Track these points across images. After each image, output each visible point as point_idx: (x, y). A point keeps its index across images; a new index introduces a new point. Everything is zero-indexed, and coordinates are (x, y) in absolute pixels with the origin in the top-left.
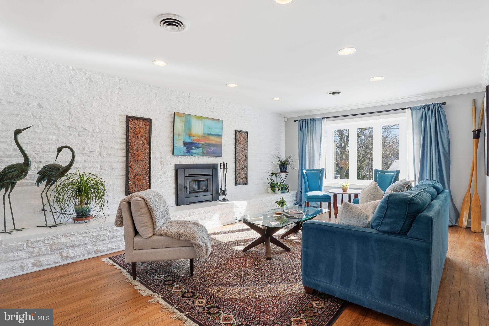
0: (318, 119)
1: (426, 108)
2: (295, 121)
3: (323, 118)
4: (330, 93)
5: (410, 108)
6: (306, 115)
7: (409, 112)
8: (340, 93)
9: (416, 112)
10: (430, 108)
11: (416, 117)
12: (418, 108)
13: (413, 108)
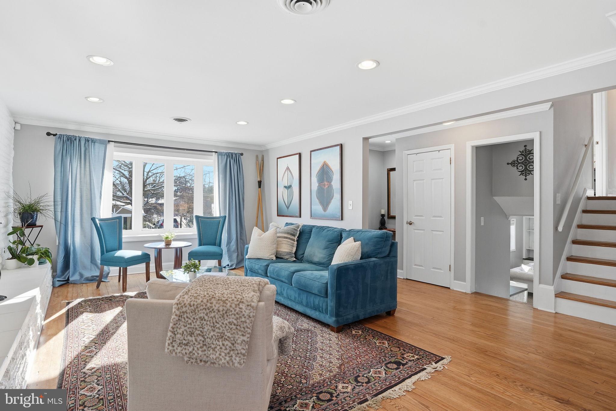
0: (100, 140)
1: (230, 156)
2: (48, 134)
3: (108, 141)
4: (174, 119)
5: (217, 152)
6: (71, 129)
7: (215, 156)
8: (187, 120)
9: (221, 157)
10: (232, 156)
11: (221, 163)
12: (223, 154)
13: (220, 153)
